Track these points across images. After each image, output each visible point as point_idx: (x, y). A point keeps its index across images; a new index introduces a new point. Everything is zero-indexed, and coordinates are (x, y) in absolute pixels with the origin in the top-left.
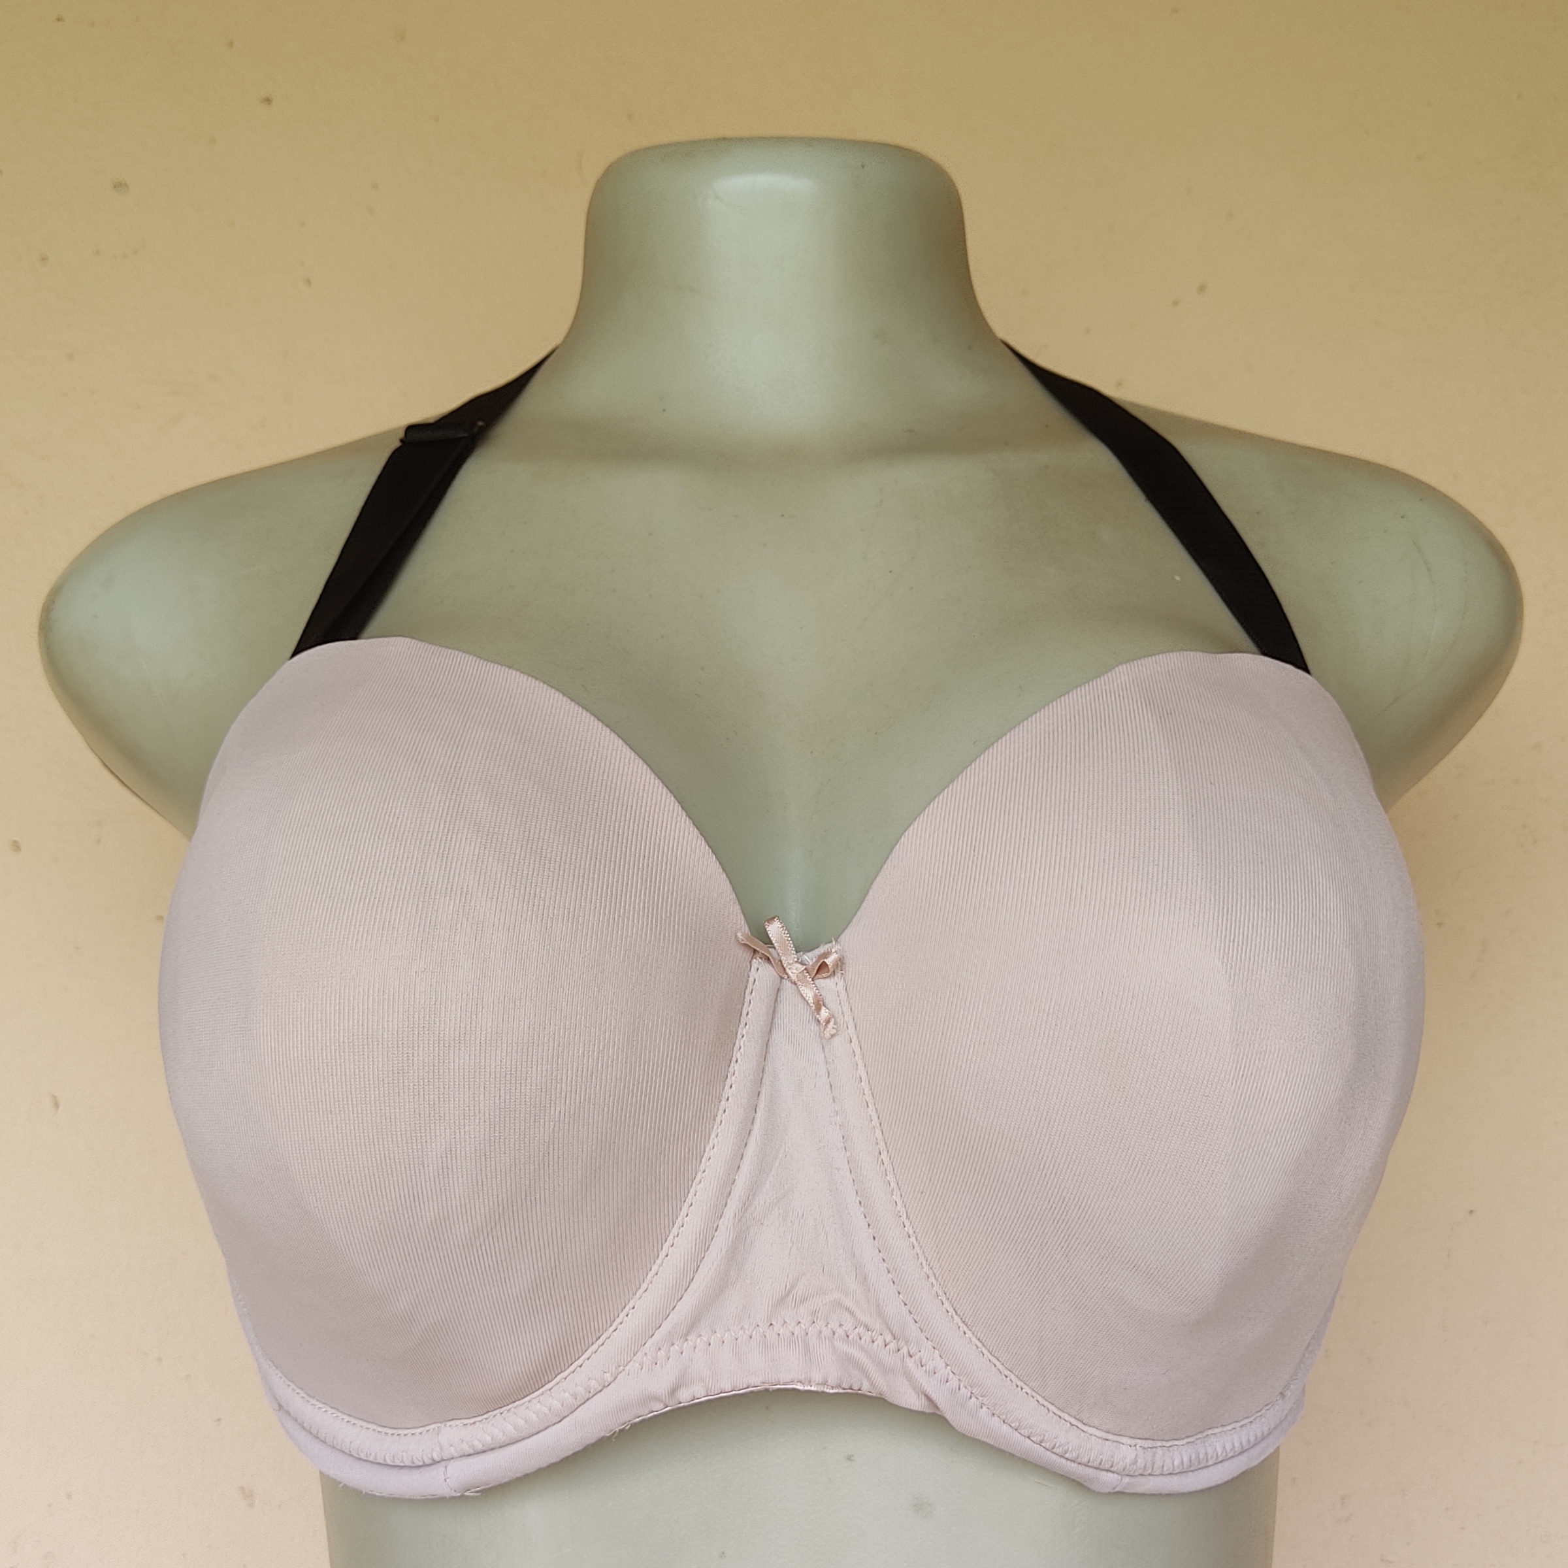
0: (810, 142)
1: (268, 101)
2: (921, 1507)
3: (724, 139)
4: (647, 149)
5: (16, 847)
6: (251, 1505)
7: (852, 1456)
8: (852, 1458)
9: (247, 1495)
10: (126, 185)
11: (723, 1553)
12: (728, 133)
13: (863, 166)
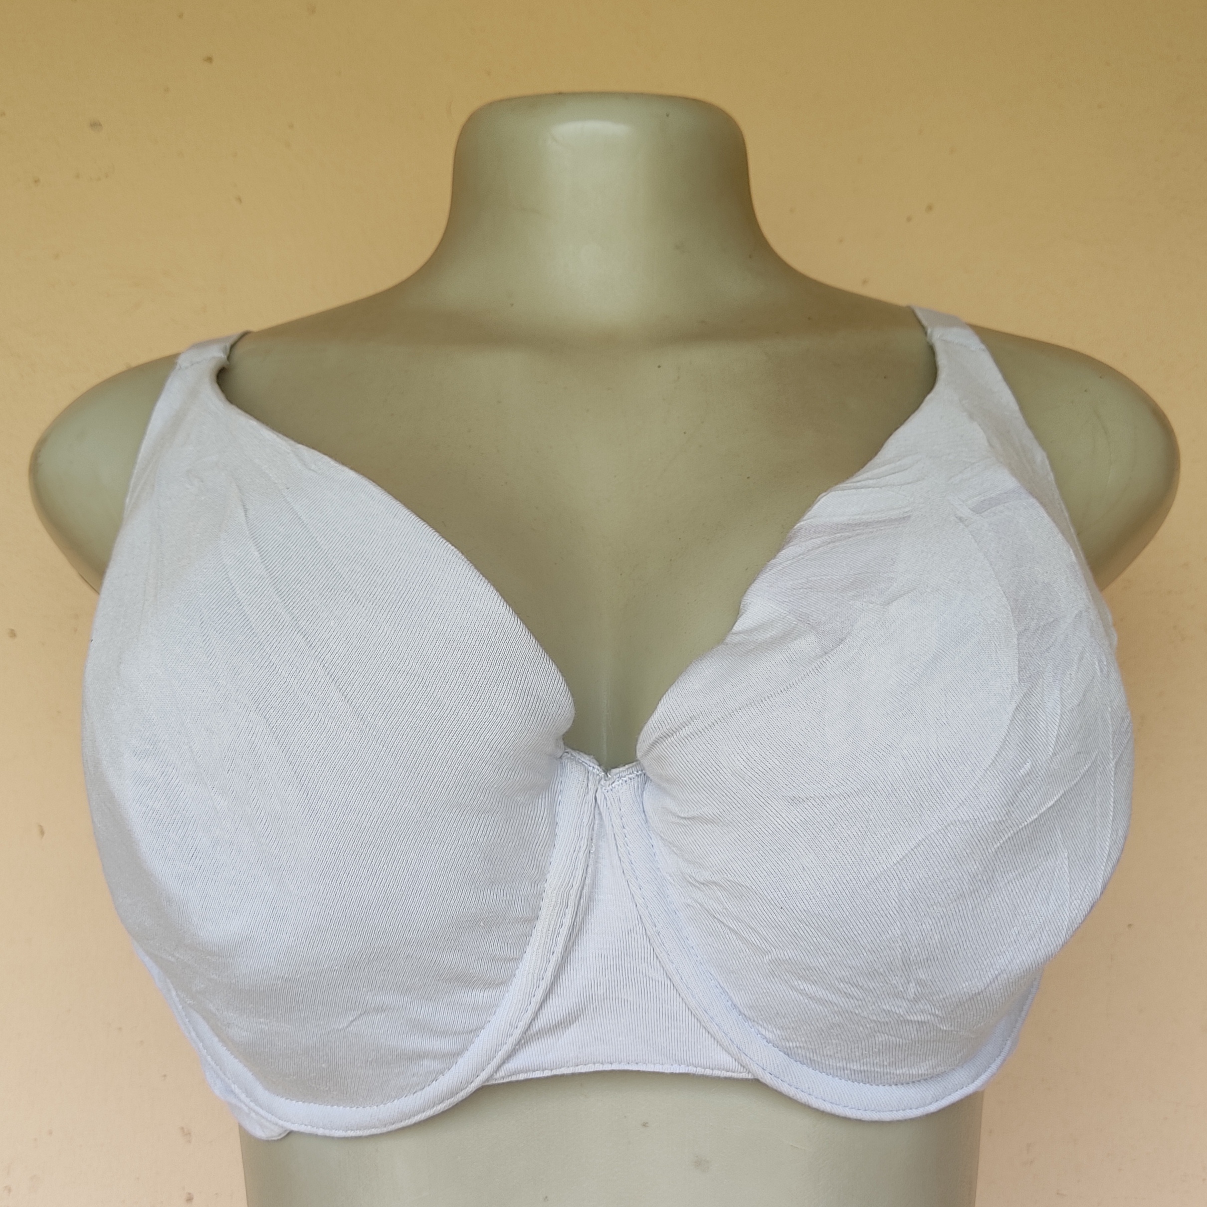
0: (626, 96)
1: (209, 59)
2: (700, 1164)
3: (560, 94)
4: (501, 101)
5: (13, 634)
6: (189, 1142)
7: (647, 1123)
8: (647, 1125)
9: (186, 1133)
10: (100, 125)
11: (546, 1197)
12: (564, 88)
13: (668, 115)
